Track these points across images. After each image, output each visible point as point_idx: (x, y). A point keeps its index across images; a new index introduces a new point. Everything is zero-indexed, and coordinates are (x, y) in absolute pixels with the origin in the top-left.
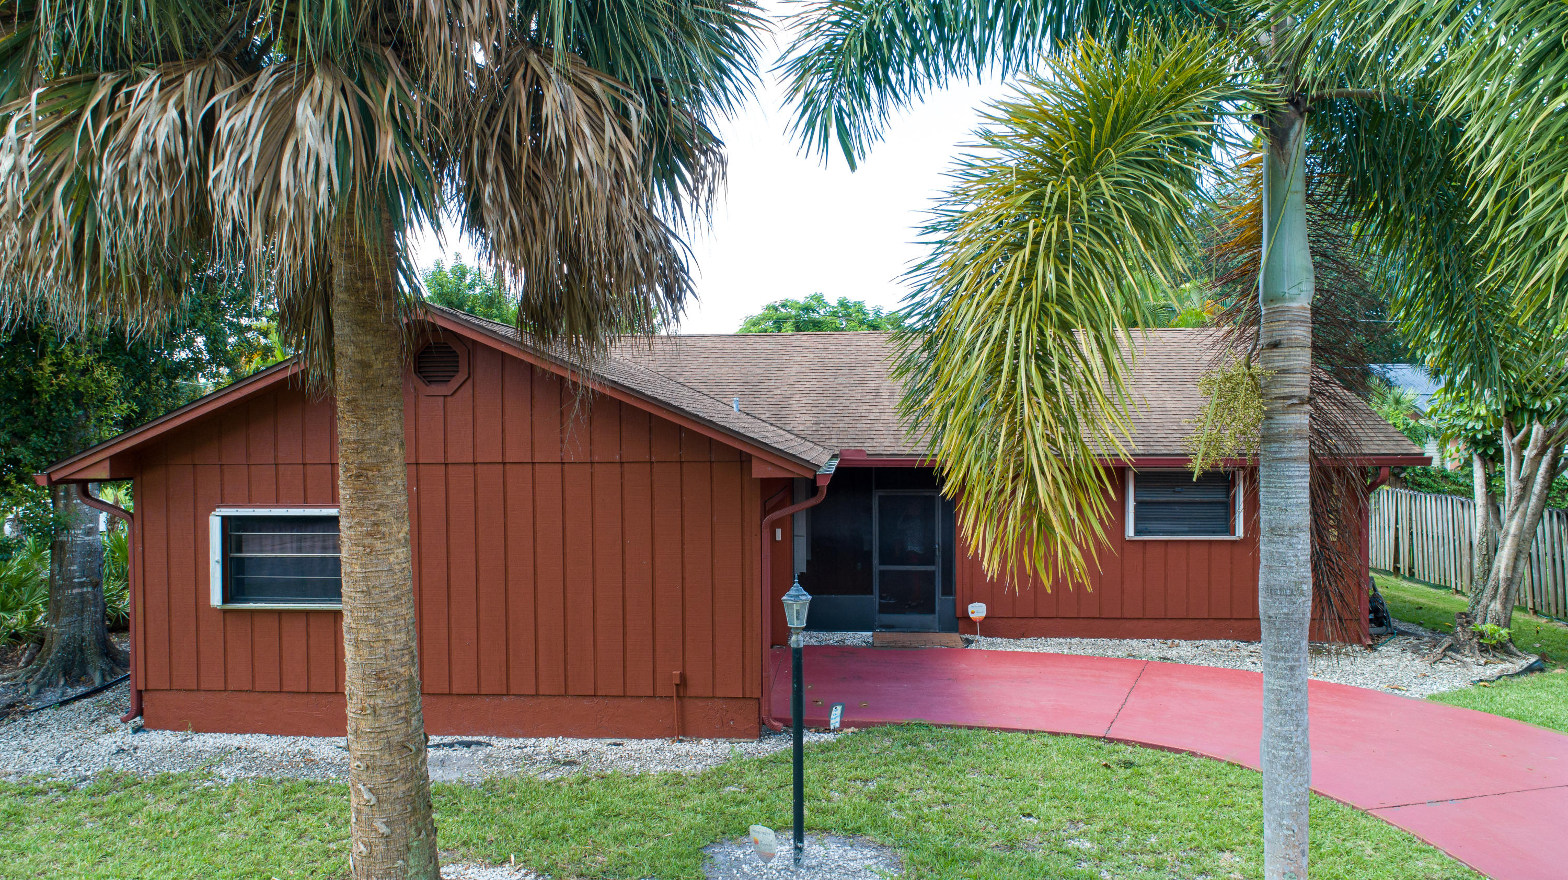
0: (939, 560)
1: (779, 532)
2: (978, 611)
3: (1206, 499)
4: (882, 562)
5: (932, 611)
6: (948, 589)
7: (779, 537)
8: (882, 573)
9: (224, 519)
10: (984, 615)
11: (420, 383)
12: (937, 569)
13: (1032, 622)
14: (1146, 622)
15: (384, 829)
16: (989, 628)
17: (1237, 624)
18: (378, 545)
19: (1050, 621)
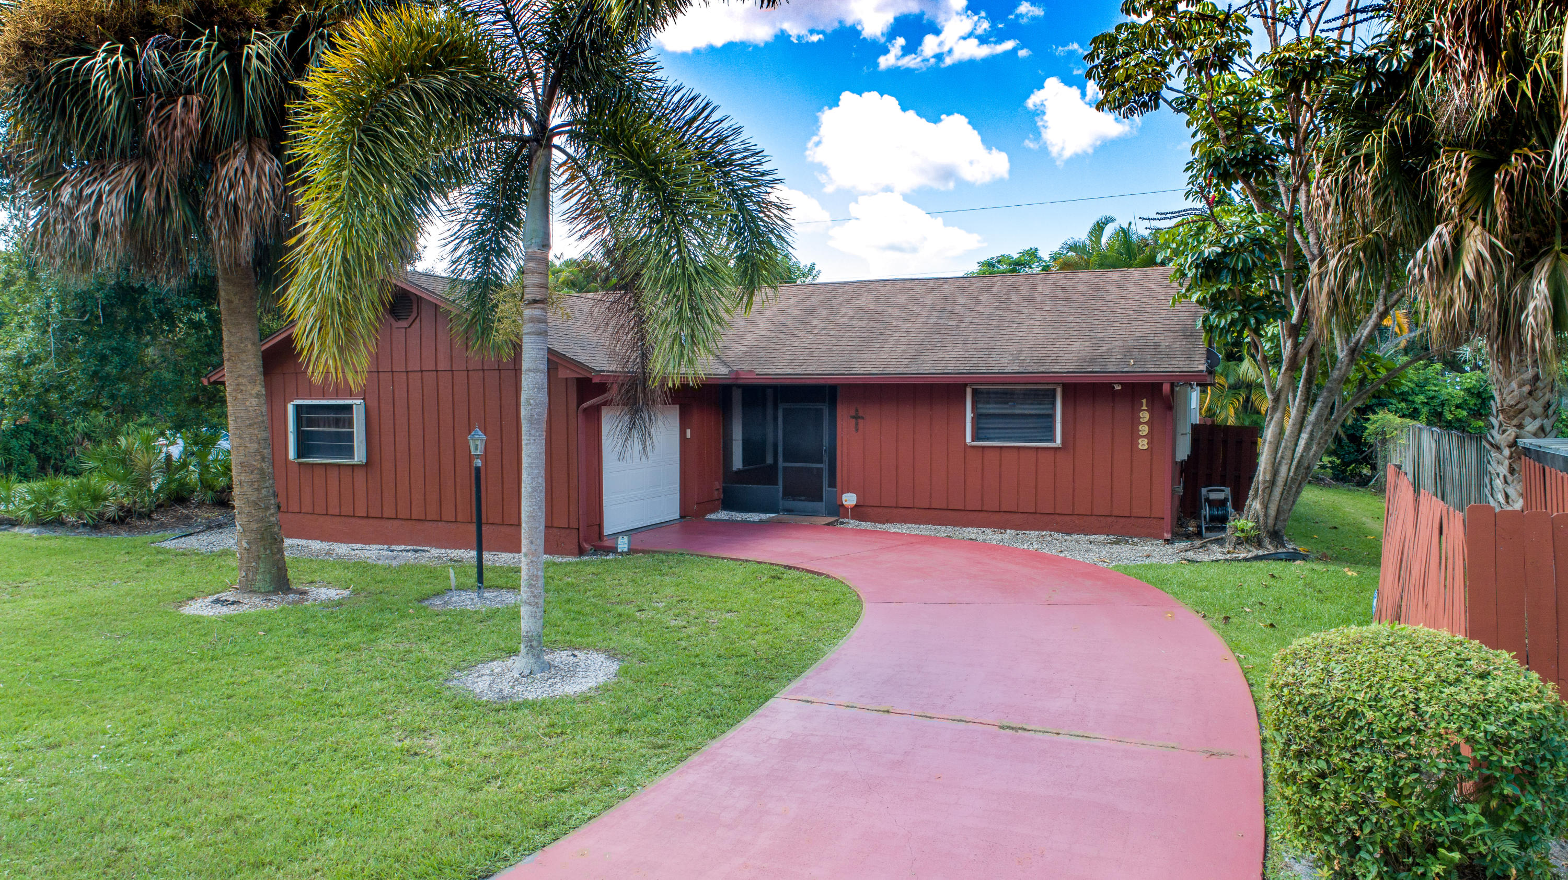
0: (826, 459)
1: (688, 431)
2: (850, 499)
3: (1033, 412)
4: (784, 461)
5: (821, 499)
6: (833, 484)
7: (688, 436)
8: (785, 468)
9: (298, 408)
10: (854, 503)
11: (392, 320)
12: (824, 466)
13: (895, 511)
14: (985, 514)
15: (245, 545)
16: (859, 512)
17: (1058, 518)
18: (239, 396)
19: (909, 511)
